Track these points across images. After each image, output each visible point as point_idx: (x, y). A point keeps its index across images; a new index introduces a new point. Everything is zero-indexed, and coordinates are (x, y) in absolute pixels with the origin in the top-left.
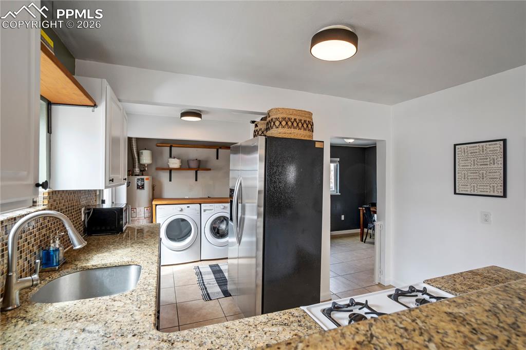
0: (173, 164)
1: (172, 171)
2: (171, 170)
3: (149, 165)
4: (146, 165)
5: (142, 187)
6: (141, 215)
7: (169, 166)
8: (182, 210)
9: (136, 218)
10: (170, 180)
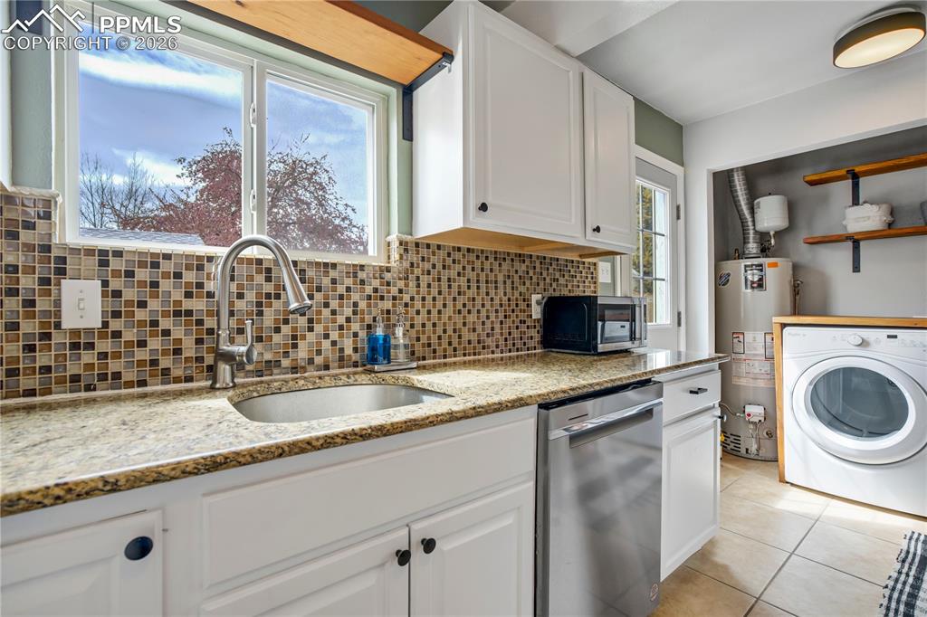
0: (857, 220)
1: (862, 244)
2: (856, 241)
3: (779, 234)
4: (772, 233)
5: (760, 284)
6: (755, 349)
7: (845, 227)
8: (864, 344)
9: (743, 356)
10: (856, 268)
